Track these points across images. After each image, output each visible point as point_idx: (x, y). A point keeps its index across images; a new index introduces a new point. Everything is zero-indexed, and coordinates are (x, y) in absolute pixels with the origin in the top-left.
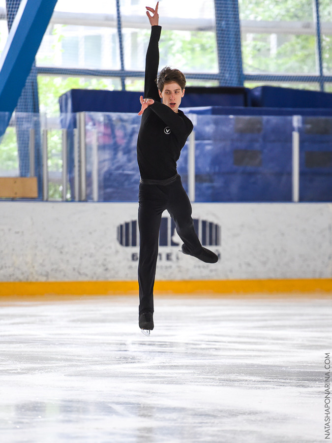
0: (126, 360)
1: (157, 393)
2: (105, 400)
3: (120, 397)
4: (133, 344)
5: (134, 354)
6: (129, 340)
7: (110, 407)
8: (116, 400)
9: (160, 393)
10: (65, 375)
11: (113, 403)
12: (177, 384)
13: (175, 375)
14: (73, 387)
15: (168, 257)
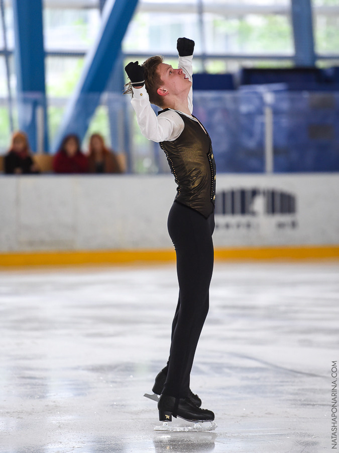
15: (249, 226)
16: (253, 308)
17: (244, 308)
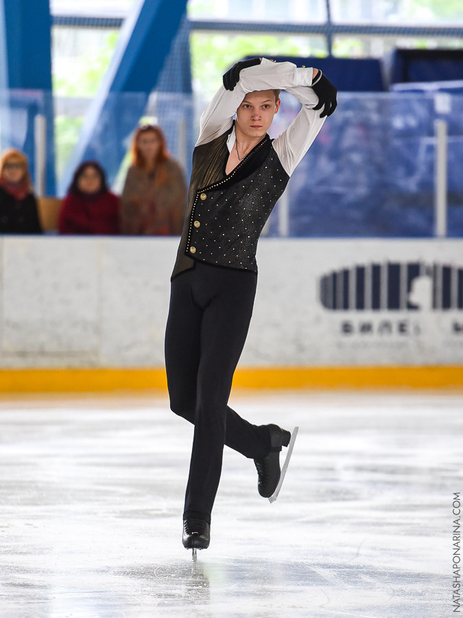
0: (336, 495)
1: (389, 550)
2: (305, 561)
3: (328, 555)
4: (347, 468)
5: (350, 486)
6: (340, 462)
7: (314, 572)
8: (322, 560)
9: (393, 550)
10: (238, 519)
11: (319, 565)
12: (421, 534)
13: (418, 521)
14: (252, 539)
15: (402, 328)
16: (408, 470)
17: (393, 471)
